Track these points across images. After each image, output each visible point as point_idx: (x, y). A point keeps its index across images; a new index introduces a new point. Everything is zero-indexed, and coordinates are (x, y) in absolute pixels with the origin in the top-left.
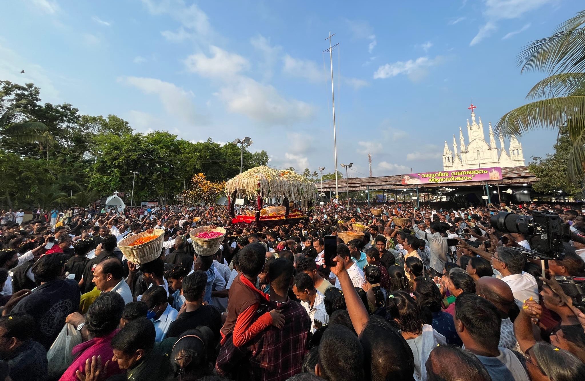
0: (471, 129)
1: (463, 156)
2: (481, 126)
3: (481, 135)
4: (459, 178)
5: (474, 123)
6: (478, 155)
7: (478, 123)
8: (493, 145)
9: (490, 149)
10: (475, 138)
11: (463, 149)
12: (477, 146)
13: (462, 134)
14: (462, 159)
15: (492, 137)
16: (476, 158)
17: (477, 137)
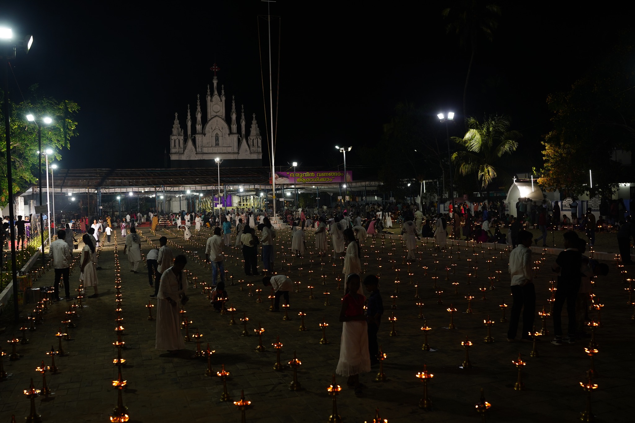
0: (211, 101)
1: (199, 138)
2: (224, 99)
3: (222, 112)
4: (323, 179)
5: (216, 92)
6: (216, 141)
7: (220, 94)
8: (234, 127)
9: (231, 133)
10: (215, 114)
11: (199, 127)
12: (217, 128)
13: (200, 105)
14: (197, 145)
15: (234, 116)
16: (214, 145)
17: (218, 114)
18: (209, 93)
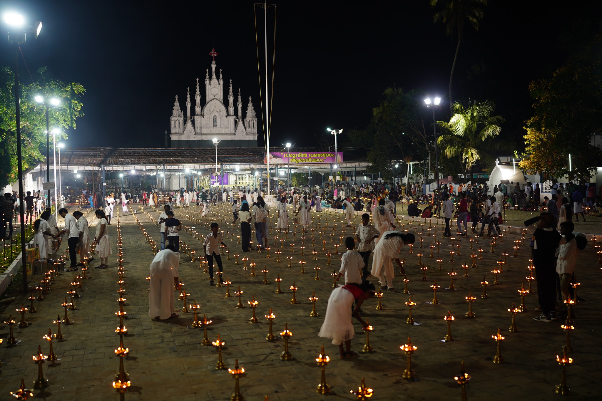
0: (210, 84)
1: (197, 119)
2: (221, 82)
3: (220, 95)
4: (315, 160)
5: (214, 76)
6: (214, 122)
7: (218, 78)
8: (231, 109)
9: (228, 115)
10: (213, 97)
11: (198, 109)
12: (215, 110)
13: (200, 88)
14: (196, 125)
15: (231, 99)
16: (212, 126)
17: (216, 97)
18: (207, 77)
